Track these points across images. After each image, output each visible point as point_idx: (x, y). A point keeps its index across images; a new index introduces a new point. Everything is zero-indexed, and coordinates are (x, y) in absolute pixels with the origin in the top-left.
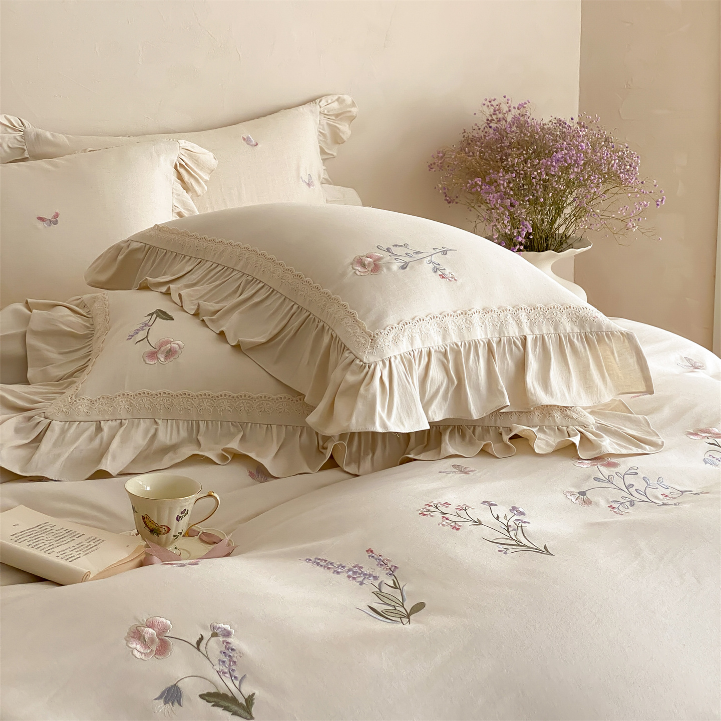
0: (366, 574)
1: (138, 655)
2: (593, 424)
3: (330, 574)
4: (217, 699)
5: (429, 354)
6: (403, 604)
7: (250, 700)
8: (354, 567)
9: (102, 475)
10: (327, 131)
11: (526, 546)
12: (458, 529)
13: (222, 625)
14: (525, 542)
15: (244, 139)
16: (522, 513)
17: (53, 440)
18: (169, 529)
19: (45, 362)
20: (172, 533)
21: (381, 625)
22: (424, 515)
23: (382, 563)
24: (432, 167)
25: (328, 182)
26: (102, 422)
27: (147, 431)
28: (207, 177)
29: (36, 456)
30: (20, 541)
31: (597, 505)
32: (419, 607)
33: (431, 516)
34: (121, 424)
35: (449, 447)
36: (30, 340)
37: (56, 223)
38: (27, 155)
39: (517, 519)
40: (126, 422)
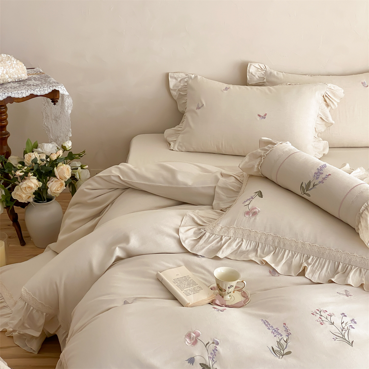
0: (278, 333)
1: (186, 343)
3: (266, 329)
4: (204, 366)
6: (284, 350)
8: (276, 328)
11: (345, 339)
12: (322, 324)
13: (217, 340)
14: (346, 337)
15: (362, 83)
16: (355, 323)
17: (205, 240)
18: (226, 290)
19: (221, 200)
20: (227, 292)
21: (272, 356)
22: (313, 314)
23: (287, 330)
26: (223, 236)
27: (238, 243)
28: (338, 101)
29: (197, 246)
30: (175, 283)
32: (289, 353)
33: (316, 316)
34: (230, 239)
36: (217, 189)
37: (265, 118)
38: (265, 81)
39: (351, 326)
40: (232, 238)
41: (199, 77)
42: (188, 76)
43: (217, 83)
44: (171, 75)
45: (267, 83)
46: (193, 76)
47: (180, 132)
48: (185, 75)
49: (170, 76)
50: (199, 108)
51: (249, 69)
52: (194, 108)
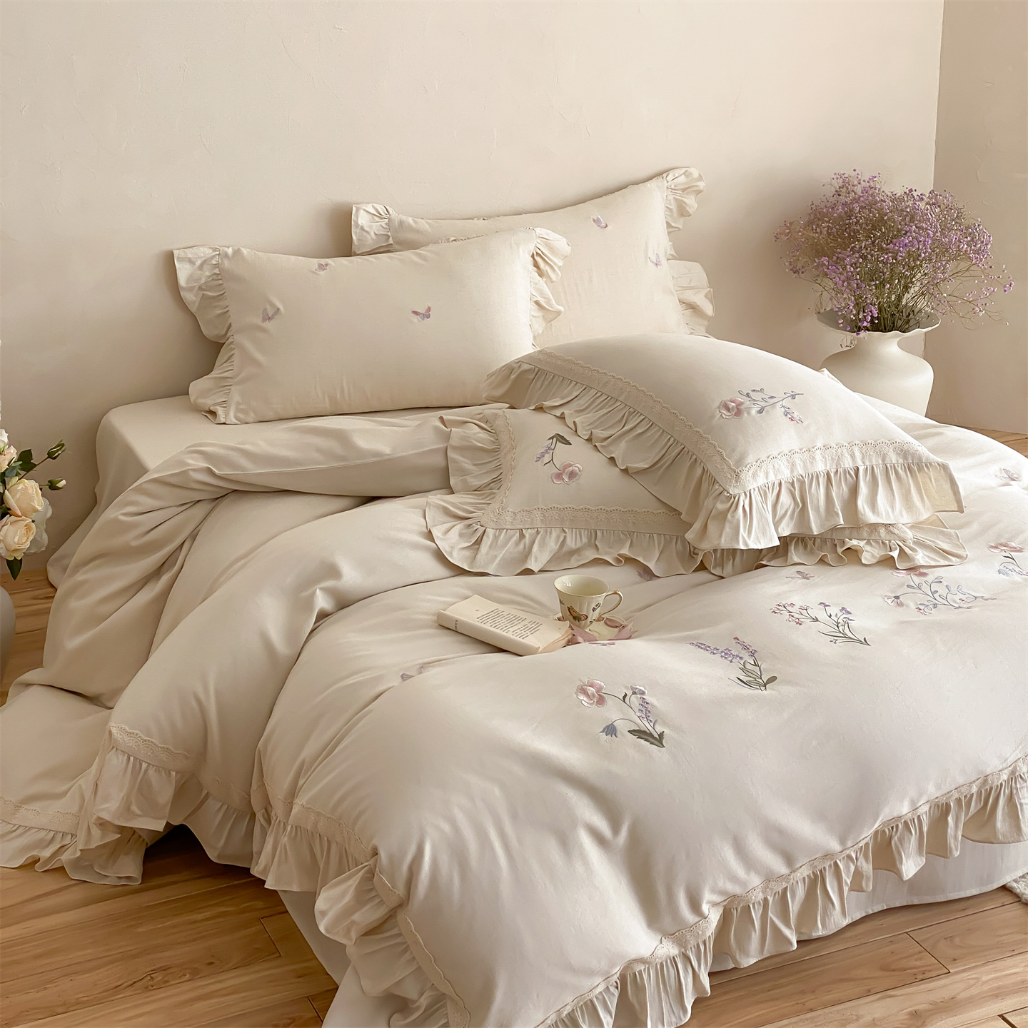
0: (734, 655)
1: (585, 704)
2: (911, 539)
3: (707, 654)
4: (639, 733)
5: (780, 484)
6: (761, 677)
7: (661, 735)
8: (725, 650)
9: (528, 572)
10: (673, 206)
11: (850, 638)
12: (801, 624)
13: (638, 687)
14: (849, 635)
15: (594, 220)
16: (849, 613)
17: (489, 544)
18: (587, 617)
19: (464, 472)
20: (589, 620)
21: (746, 691)
22: (776, 613)
23: (746, 648)
24: (778, 237)
25: (674, 258)
26: (524, 530)
27: (558, 537)
28: (560, 263)
29: (479, 556)
30: (485, 622)
31: (908, 606)
32: (773, 679)
33: (781, 614)
34: (538, 532)
35: (795, 556)
36: (451, 454)
37: (428, 317)
38: (391, 241)
39: (845, 618)
40: (542, 531)
41: (244, 251)
42: (218, 253)
43: (293, 257)
44: (179, 255)
45: (397, 247)
46: (230, 251)
47: (230, 380)
48: (211, 251)
49: (178, 258)
50: (269, 319)
51: (356, 219)
52: (257, 321)
